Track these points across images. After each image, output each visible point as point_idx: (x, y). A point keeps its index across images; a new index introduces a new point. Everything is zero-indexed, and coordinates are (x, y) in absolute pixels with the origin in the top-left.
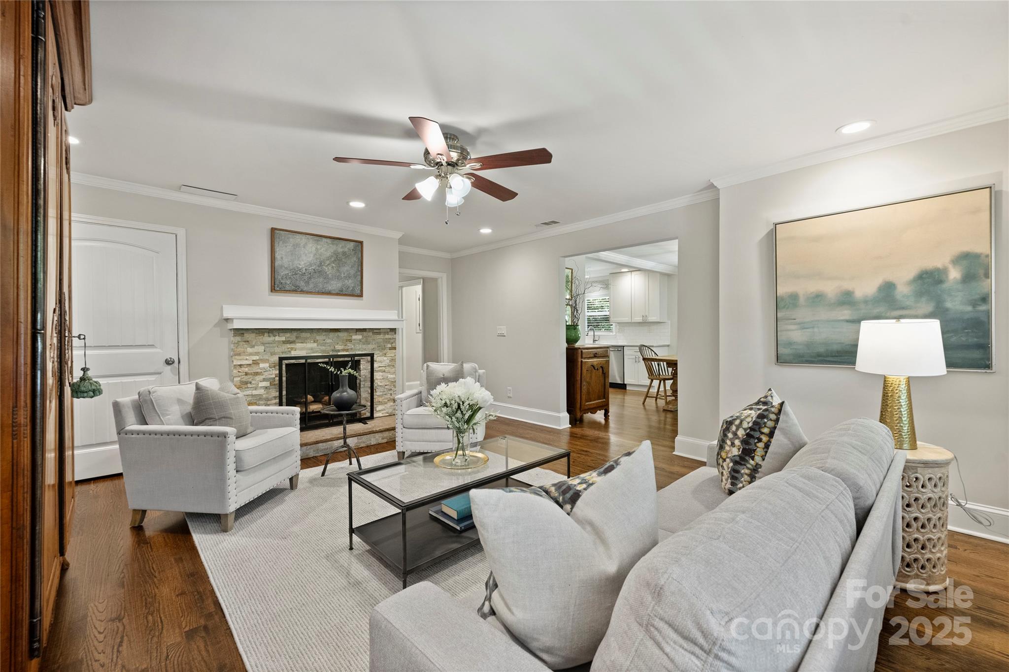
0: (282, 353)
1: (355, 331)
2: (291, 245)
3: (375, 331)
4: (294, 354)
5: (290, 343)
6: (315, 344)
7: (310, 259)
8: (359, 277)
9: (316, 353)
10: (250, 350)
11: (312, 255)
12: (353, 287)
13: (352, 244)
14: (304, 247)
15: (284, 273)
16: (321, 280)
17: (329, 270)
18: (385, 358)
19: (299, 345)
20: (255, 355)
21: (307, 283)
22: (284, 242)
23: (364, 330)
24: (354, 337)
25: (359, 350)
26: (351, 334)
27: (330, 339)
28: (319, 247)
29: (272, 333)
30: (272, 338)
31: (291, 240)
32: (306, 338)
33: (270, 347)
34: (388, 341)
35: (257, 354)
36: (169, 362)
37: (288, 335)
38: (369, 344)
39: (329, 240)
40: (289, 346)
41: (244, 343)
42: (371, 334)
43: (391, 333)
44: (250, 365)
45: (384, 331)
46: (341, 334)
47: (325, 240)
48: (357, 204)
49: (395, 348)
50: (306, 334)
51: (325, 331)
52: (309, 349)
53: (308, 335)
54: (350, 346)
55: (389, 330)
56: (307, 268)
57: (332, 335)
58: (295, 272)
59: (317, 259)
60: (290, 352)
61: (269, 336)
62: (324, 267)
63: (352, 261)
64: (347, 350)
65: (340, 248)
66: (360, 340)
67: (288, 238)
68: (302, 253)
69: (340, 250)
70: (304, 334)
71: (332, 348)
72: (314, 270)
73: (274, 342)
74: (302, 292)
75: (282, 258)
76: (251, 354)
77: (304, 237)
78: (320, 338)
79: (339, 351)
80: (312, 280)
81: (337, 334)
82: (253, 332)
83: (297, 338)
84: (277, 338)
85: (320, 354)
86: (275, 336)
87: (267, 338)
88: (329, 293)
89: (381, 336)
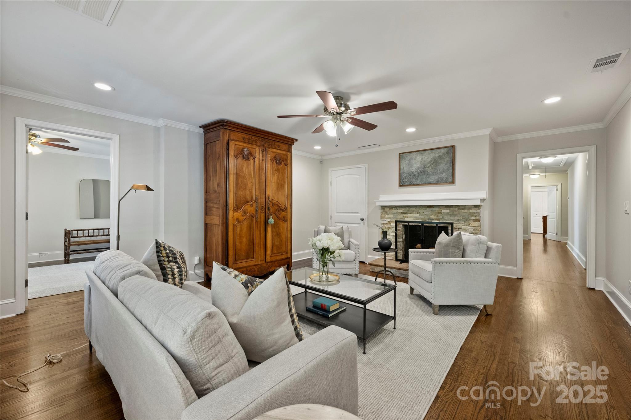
0: (401, 218)
1: (445, 206)
2: (408, 160)
3: (460, 207)
4: (406, 219)
5: (405, 213)
6: (418, 215)
7: (418, 166)
8: (451, 171)
9: (418, 220)
10: (387, 216)
11: (419, 163)
12: (447, 178)
13: (446, 149)
14: (415, 159)
15: (405, 176)
16: (425, 176)
17: (429, 170)
18: (469, 227)
19: (409, 215)
20: (388, 219)
21: (417, 179)
22: (405, 159)
23: (452, 206)
24: (443, 211)
25: (447, 220)
26: (441, 209)
27: (427, 212)
28: (423, 157)
29: (396, 208)
30: (396, 211)
31: (408, 157)
32: (414, 211)
33: (395, 215)
34: (472, 214)
35: (390, 218)
36: (362, 220)
37: (404, 209)
38: (456, 216)
39: (429, 151)
40: (404, 215)
41: (385, 213)
42: (457, 209)
43: (475, 209)
44: (387, 223)
45: (468, 207)
46: (434, 209)
47: (427, 152)
48: (411, 130)
49: (479, 221)
50: (413, 209)
51: (424, 207)
52: (414, 217)
53: (414, 209)
54: (441, 217)
55: (473, 206)
56: (416, 171)
57: (428, 209)
58: (410, 174)
59: (422, 164)
60: (404, 218)
61: (395, 210)
62: (427, 168)
63: (446, 160)
64: (439, 219)
65: (436, 154)
66: (448, 213)
67: (407, 156)
68: (414, 163)
69: (437, 155)
70: (412, 208)
71: (428, 217)
72: (420, 171)
73: (397, 213)
74: (414, 185)
75: (404, 168)
76: (387, 218)
77: (414, 154)
78: (421, 211)
79: (433, 219)
80: (419, 177)
81: (431, 209)
82: (388, 208)
83: (408, 211)
84: (399, 211)
85: (421, 221)
86: (397, 209)
87: (394, 211)
88: (429, 184)
89: (466, 211)
